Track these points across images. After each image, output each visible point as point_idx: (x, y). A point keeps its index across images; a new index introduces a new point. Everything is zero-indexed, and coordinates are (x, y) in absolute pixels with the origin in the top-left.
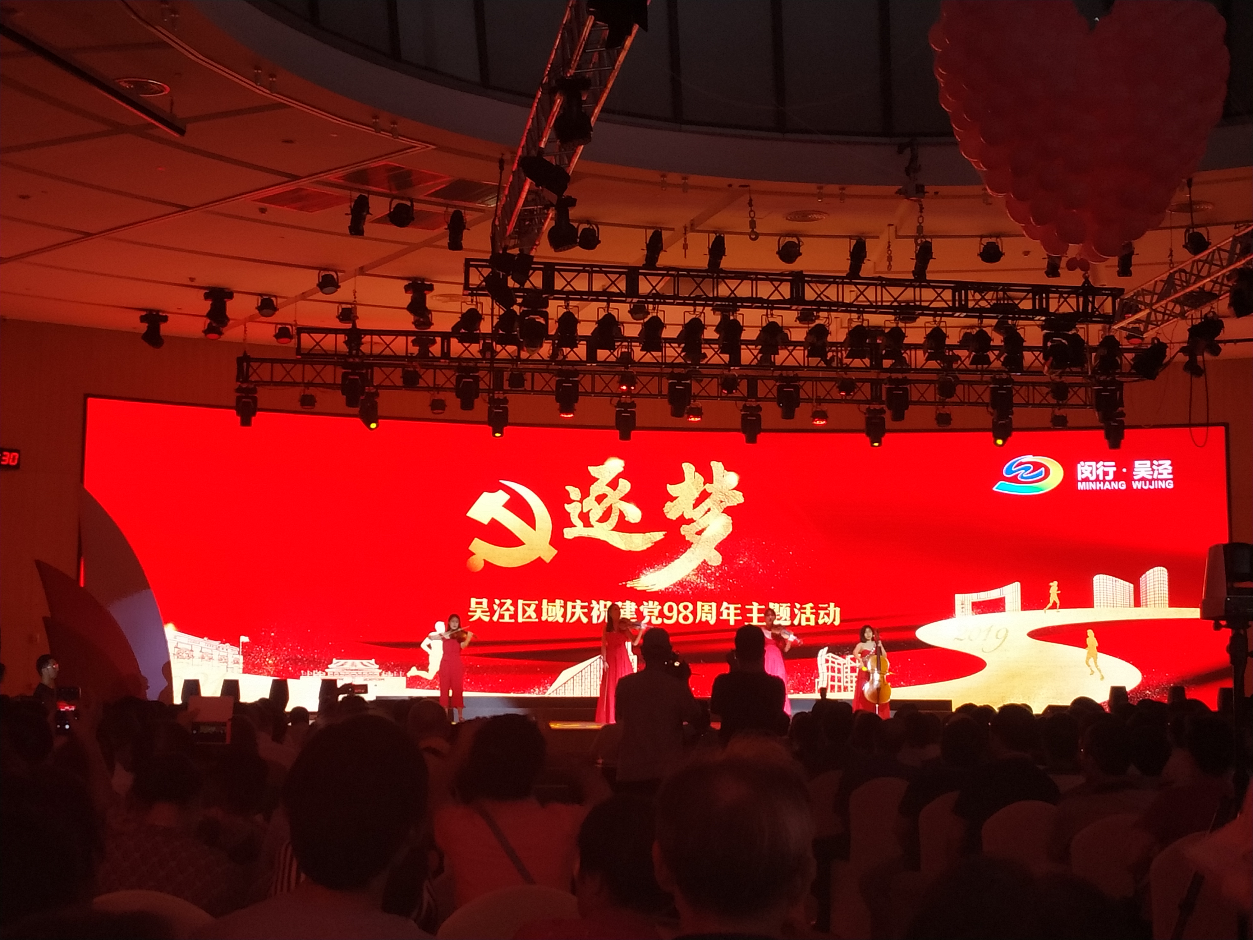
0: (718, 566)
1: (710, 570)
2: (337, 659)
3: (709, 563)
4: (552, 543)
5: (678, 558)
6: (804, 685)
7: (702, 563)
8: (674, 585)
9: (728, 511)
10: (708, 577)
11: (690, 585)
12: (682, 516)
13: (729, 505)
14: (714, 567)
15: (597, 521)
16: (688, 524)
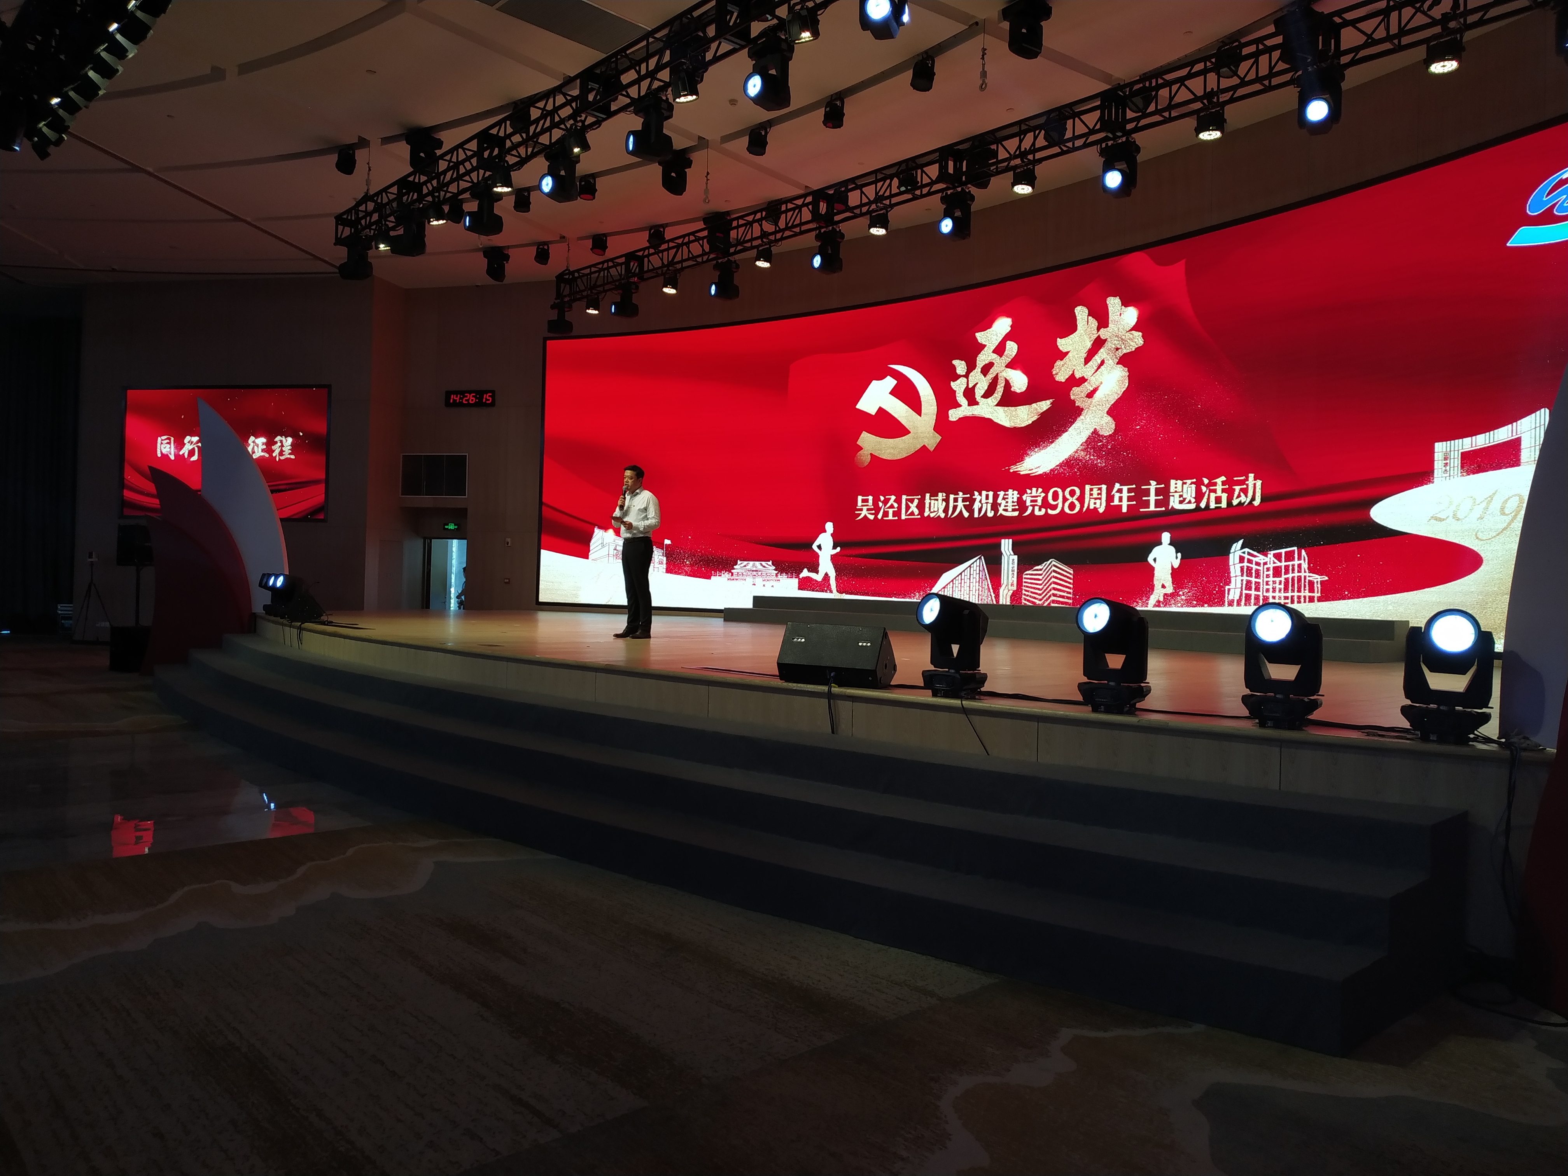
0: (1110, 435)
1: (1101, 441)
2: (740, 561)
3: (1101, 433)
4: (936, 428)
5: (1067, 431)
6: (1211, 594)
7: (1092, 434)
8: (1061, 465)
9: (1124, 361)
10: (1098, 451)
11: (1078, 464)
12: (1073, 375)
13: (1125, 351)
14: (1105, 437)
15: (982, 397)
16: (1078, 386)
